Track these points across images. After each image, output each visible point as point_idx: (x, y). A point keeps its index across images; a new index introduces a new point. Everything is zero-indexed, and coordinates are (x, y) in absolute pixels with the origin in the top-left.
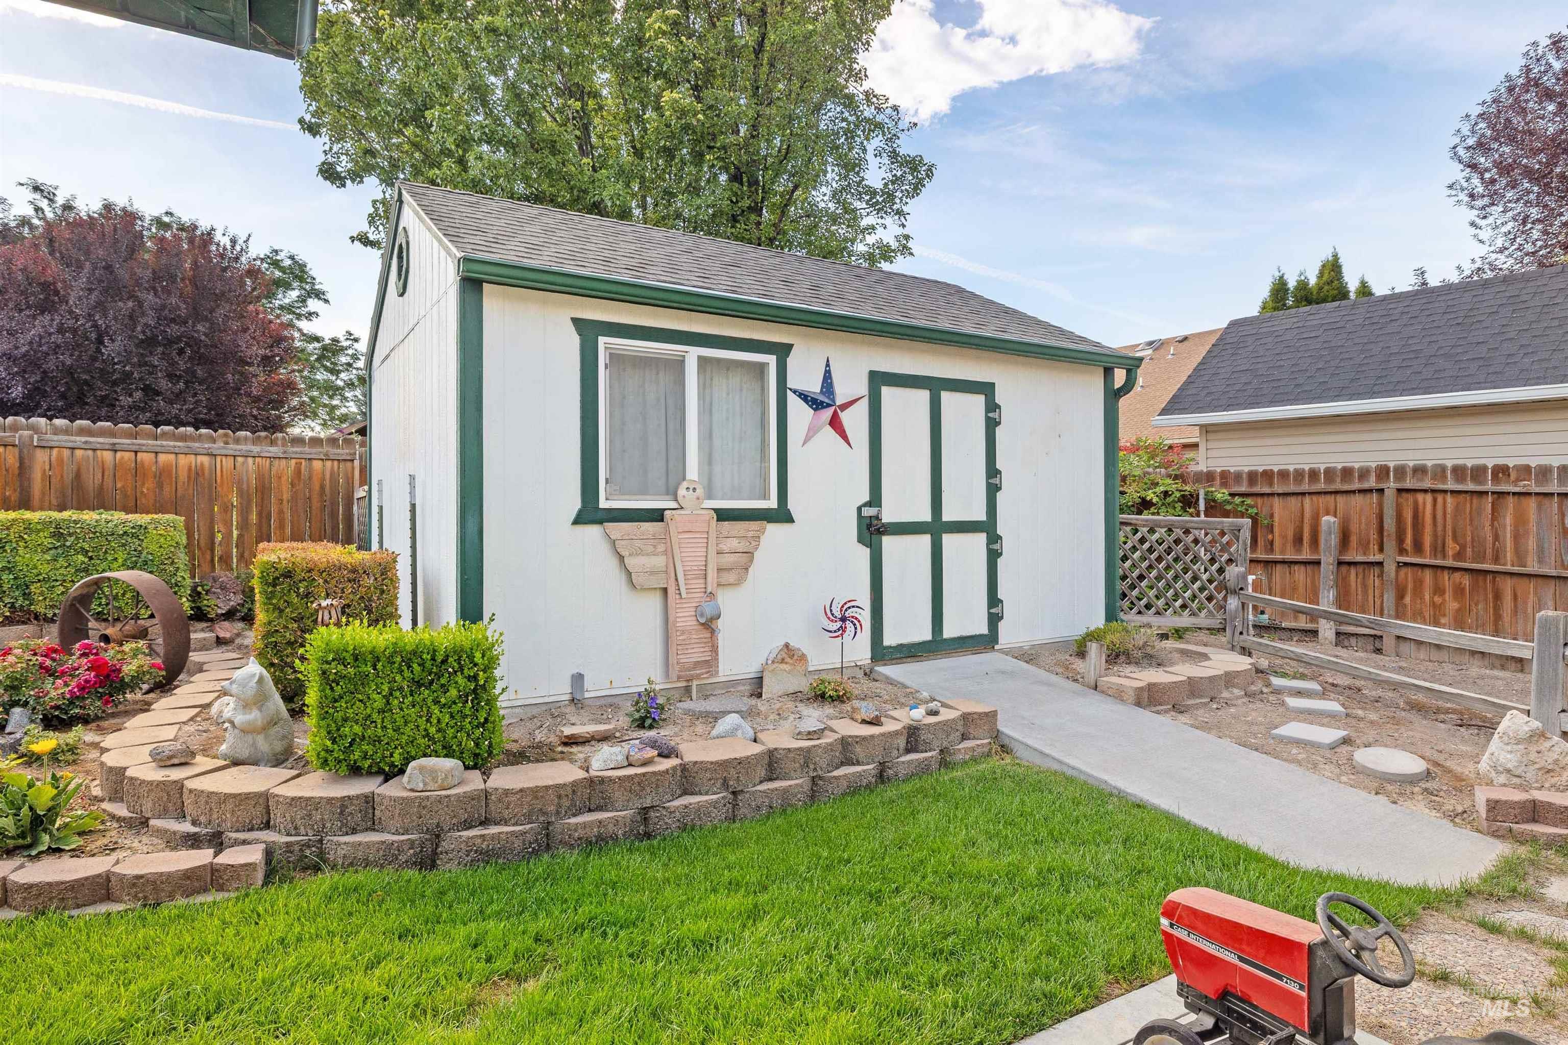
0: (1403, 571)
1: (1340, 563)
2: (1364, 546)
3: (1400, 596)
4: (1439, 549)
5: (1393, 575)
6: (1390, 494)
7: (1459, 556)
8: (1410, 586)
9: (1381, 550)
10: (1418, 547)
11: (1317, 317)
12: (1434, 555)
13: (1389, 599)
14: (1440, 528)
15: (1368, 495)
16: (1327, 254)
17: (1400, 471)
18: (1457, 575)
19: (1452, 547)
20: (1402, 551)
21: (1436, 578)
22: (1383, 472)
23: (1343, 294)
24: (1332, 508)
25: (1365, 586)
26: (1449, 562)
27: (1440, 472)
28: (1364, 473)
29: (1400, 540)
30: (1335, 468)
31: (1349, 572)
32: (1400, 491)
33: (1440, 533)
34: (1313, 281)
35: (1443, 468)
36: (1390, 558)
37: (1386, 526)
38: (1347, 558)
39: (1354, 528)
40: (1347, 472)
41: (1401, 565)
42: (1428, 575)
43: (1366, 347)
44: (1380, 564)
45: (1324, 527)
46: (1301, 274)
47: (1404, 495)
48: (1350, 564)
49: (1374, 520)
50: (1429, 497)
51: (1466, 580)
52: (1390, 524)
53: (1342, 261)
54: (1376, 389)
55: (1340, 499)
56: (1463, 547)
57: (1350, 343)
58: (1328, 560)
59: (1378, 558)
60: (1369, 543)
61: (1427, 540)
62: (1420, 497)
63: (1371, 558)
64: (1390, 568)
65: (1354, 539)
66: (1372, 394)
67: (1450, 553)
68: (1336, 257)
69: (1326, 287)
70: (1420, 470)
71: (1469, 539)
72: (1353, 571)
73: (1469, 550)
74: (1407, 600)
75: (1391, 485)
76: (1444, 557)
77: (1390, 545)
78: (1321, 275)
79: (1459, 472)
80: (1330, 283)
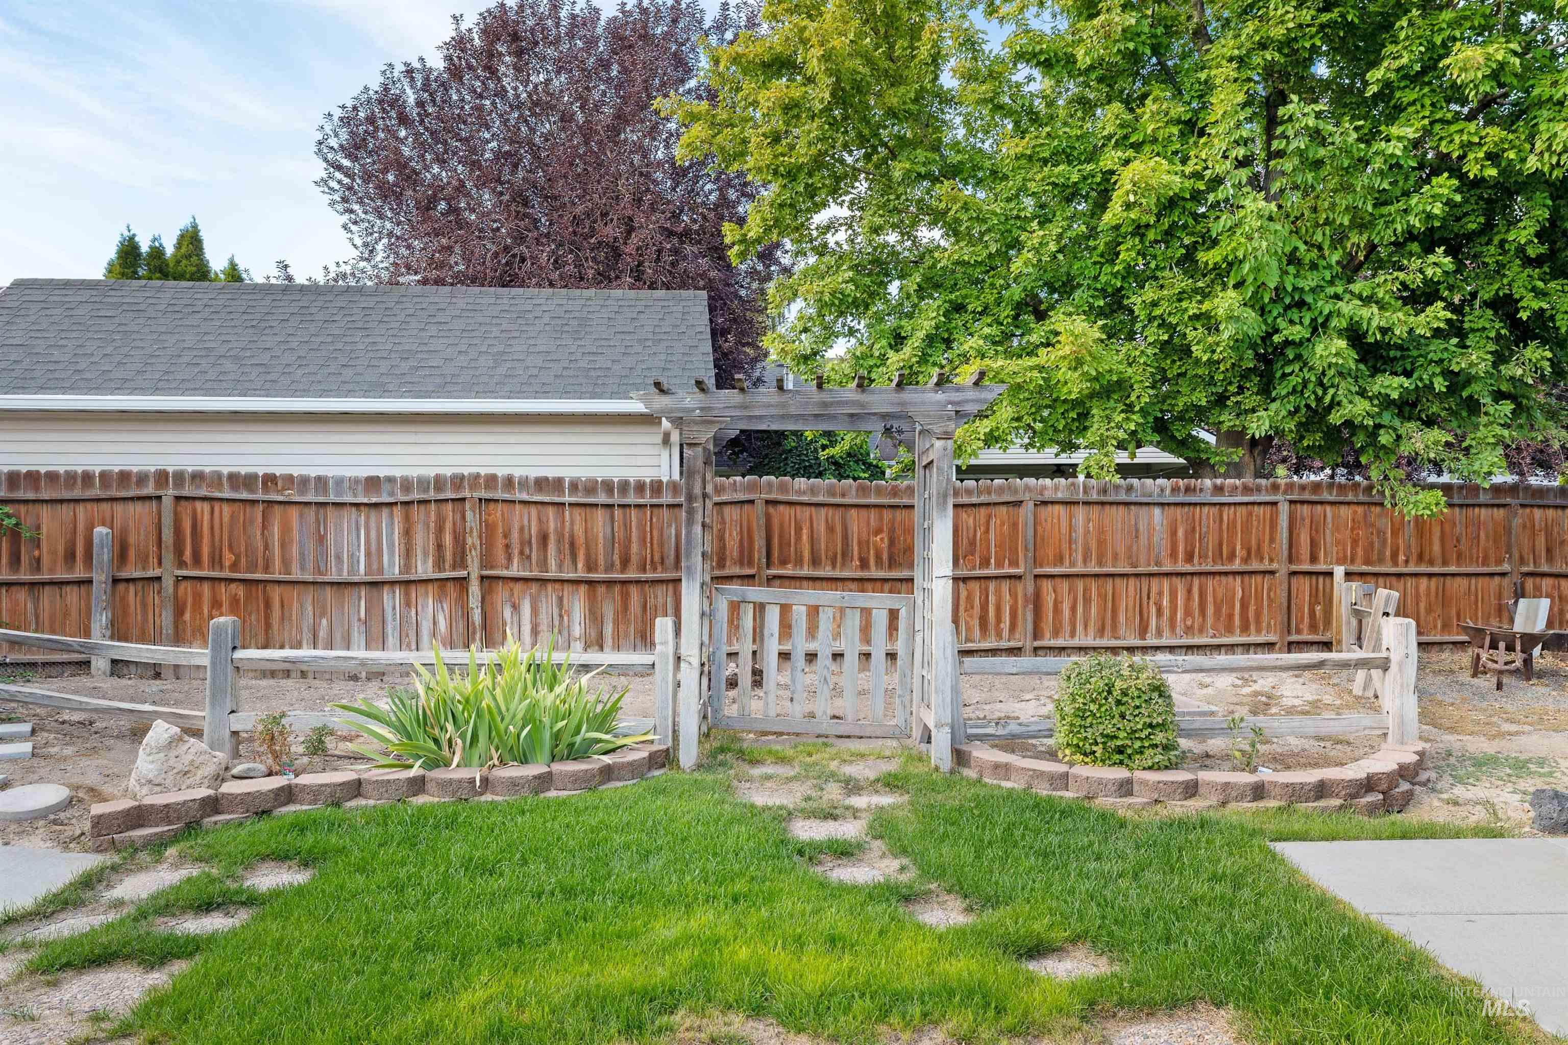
0: (183, 585)
1: (116, 581)
2: (144, 561)
3: (179, 611)
4: (216, 561)
5: (171, 590)
6: (167, 502)
7: (234, 567)
8: (190, 600)
9: (160, 564)
10: (197, 560)
11: (119, 293)
12: (212, 567)
13: (167, 619)
14: (217, 539)
15: (147, 504)
16: (184, 222)
17: (179, 477)
18: (233, 586)
19: (228, 558)
20: (181, 564)
21: (213, 589)
22: (162, 477)
23: (202, 273)
24: (108, 519)
25: (144, 605)
26: (226, 574)
27: (216, 479)
28: (142, 479)
29: (179, 551)
30: (111, 471)
31: (127, 590)
32: (178, 498)
33: (217, 543)
34: (169, 250)
35: (219, 475)
36: (169, 572)
37: (164, 538)
38: (124, 575)
39: (132, 540)
40: (124, 476)
41: (179, 580)
42: (206, 588)
43: (163, 337)
44: (159, 579)
45: (96, 541)
46: (154, 240)
47: (183, 503)
48: (128, 581)
49: (152, 529)
50: (206, 506)
51: (240, 591)
52: (168, 535)
53: (203, 234)
54: (160, 385)
55: (119, 508)
56: (238, 556)
57: (147, 330)
58: (100, 577)
59: (157, 572)
60: (147, 556)
61: (205, 551)
62: (198, 505)
63: (150, 573)
64: (168, 583)
65: (132, 553)
66: (156, 390)
67: (227, 564)
68: (195, 227)
69: (184, 262)
70: (197, 477)
71: (243, 549)
72: (132, 588)
73: (243, 560)
74: (187, 616)
75: (170, 492)
76: (222, 568)
77: (168, 557)
78: (178, 246)
79: (233, 478)
80: (188, 257)
